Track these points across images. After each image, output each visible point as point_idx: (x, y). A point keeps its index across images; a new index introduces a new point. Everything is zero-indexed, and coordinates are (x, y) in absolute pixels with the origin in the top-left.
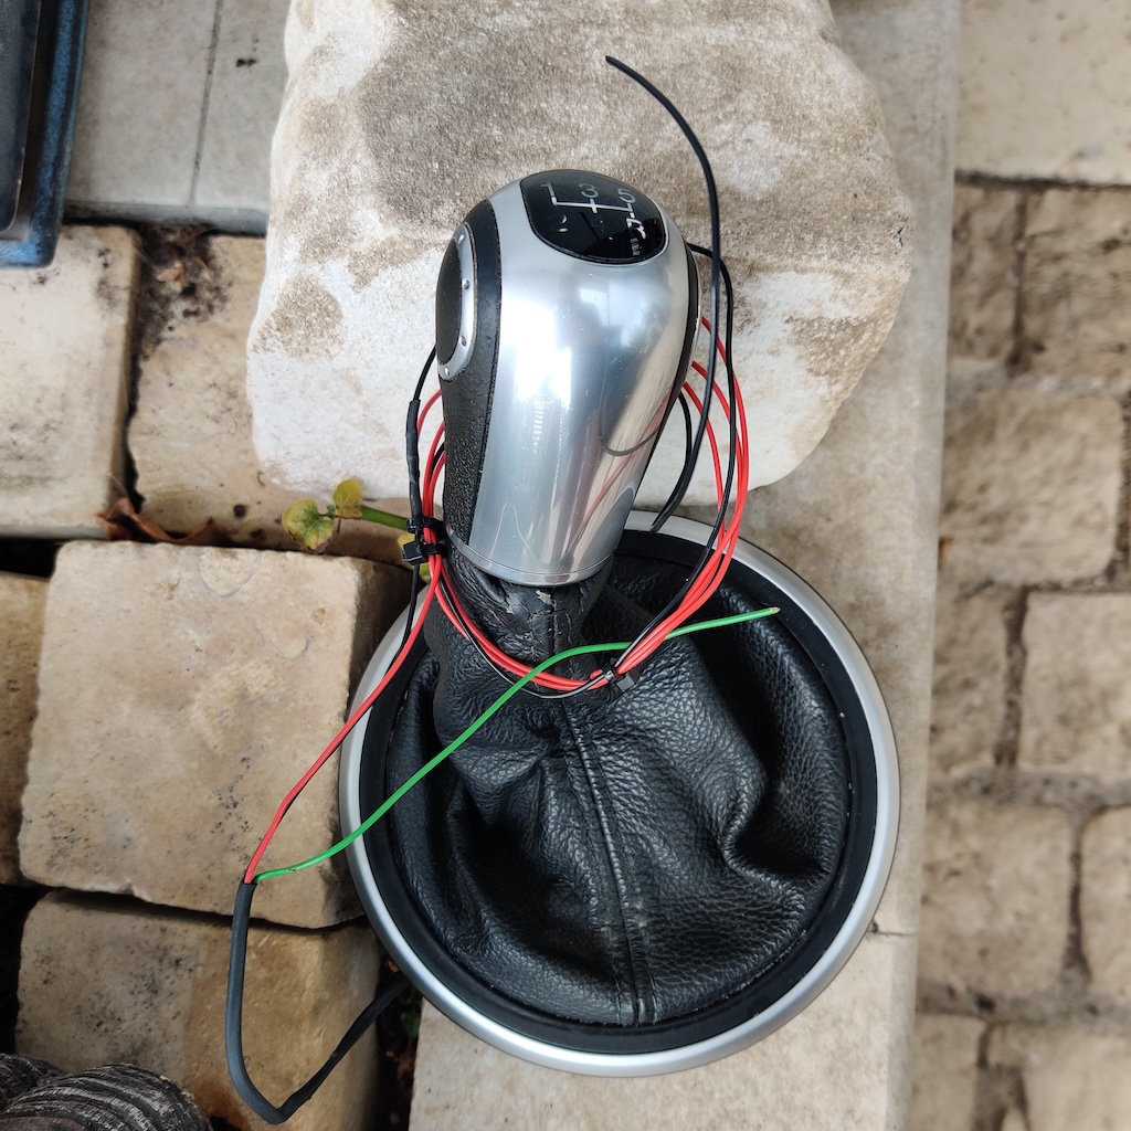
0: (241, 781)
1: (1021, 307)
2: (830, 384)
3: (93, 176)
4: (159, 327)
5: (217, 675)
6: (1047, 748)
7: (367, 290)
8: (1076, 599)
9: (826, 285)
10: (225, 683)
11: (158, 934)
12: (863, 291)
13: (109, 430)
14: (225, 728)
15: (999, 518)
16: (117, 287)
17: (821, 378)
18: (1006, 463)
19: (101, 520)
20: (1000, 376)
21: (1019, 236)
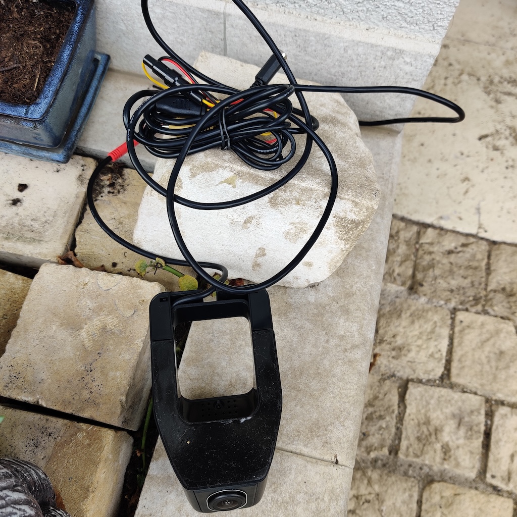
0: (96, 362)
1: (415, 268)
2: (345, 244)
3: (88, 139)
4: (97, 196)
5: (95, 320)
6: (411, 450)
7: (193, 180)
8: (428, 387)
9: (349, 205)
10: (98, 323)
11: (45, 421)
12: (361, 210)
13: (71, 227)
14: (94, 340)
15: (400, 349)
16: (85, 178)
17: (342, 241)
18: (404, 327)
19: (59, 259)
20: (405, 293)
21: (417, 243)
